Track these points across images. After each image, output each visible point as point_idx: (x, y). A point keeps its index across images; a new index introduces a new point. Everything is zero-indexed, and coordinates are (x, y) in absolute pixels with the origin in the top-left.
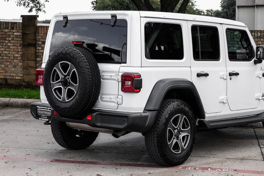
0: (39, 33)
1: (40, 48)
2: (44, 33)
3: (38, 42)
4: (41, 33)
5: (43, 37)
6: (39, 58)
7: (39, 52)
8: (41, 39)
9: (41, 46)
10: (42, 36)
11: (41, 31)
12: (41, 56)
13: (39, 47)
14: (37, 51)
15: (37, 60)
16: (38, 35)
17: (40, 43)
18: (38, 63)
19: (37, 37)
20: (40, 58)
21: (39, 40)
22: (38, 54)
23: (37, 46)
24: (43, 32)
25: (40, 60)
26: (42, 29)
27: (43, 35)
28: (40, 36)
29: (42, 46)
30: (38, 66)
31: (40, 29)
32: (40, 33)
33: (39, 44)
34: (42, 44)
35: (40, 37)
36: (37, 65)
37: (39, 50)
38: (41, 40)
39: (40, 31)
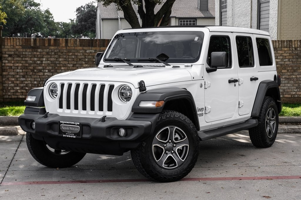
0: (4, 45)
1: (7, 61)
2: (11, 45)
3: (4, 55)
4: (8, 45)
5: (10, 49)
6: (5, 72)
7: (5, 66)
8: (7, 51)
9: (7, 59)
10: (8, 49)
11: (7, 43)
12: (7, 70)
13: (5, 60)
14: (4, 64)
15: (3, 74)
16: (4, 47)
17: (7, 56)
18: (4, 77)
19: (3, 49)
20: (7, 72)
21: (5, 52)
22: (4, 68)
23: (2, 59)
24: (9, 45)
25: (6, 74)
26: (8, 41)
27: (9, 47)
28: (6, 48)
29: (9, 59)
30: (5, 81)
31: (6, 41)
32: (6, 46)
33: (5, 57)
34: (8, 57)
35: (7, 50)
36: (3, 80)
37: (5, 63)
38: (7, 53)
39: (5, 43)
